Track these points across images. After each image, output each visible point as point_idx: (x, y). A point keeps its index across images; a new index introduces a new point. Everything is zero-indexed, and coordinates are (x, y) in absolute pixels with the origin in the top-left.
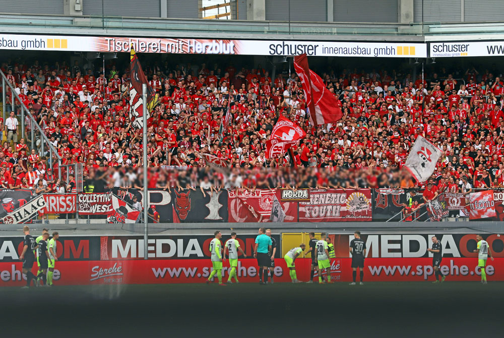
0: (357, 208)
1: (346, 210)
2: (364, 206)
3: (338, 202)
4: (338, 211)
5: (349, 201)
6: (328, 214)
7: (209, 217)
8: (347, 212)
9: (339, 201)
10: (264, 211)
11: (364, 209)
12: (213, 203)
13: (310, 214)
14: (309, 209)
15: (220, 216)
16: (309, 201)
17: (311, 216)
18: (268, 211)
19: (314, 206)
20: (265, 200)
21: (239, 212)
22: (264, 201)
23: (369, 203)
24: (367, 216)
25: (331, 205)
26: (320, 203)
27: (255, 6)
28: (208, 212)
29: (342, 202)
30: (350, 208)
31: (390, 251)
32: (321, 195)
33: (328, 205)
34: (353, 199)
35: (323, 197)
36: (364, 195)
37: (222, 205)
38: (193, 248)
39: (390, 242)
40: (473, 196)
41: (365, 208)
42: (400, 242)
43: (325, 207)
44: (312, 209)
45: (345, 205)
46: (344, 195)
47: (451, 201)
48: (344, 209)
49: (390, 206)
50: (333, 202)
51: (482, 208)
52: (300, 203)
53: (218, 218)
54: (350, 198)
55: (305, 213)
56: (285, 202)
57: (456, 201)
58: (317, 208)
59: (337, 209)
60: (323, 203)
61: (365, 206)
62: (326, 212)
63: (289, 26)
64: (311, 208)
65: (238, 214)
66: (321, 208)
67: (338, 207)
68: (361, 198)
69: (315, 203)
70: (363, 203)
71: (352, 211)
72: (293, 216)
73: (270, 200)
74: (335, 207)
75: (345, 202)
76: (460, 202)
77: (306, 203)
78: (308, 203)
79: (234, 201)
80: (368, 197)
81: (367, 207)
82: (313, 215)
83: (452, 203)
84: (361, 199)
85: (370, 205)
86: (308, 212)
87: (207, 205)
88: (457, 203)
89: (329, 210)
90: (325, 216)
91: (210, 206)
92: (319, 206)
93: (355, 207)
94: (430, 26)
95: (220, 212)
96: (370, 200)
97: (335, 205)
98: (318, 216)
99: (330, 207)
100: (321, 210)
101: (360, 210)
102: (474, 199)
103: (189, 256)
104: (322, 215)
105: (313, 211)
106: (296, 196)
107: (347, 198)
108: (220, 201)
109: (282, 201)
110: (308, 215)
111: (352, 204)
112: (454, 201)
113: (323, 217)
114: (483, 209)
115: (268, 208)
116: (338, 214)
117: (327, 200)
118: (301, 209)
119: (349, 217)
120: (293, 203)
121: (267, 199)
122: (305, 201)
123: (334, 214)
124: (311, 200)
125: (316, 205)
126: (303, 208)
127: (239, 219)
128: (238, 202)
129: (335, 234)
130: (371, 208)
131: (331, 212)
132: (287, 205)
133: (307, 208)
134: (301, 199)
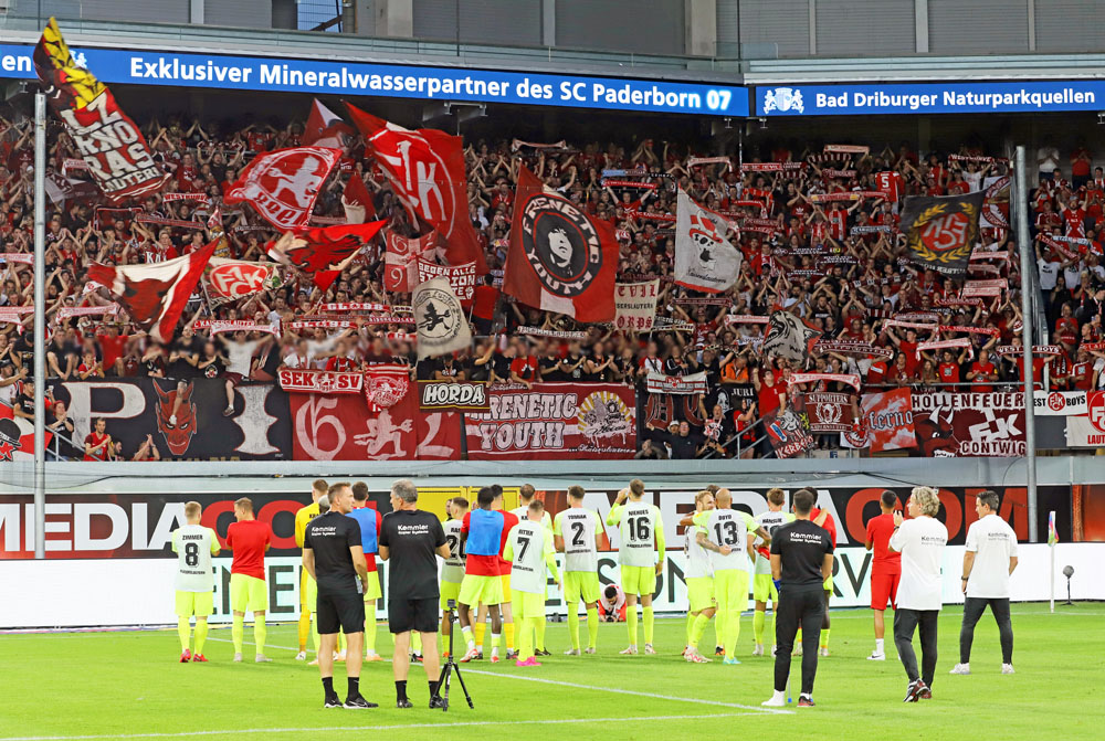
0: (604, 429)
1: (578, 433)
2: (617, 425)
3: (557, 414)
4: (558, 434)
5: (584, 412)
6: (536, 442)
7: (242, 449)
8: (581, 438)
9: (561, 411)
11: (618, 432)
12: (251, 414)
13: (493, 441)
14: (489, 431)
15: (271, 443)
16: (490, 411)
17: (495, 448)
19: (500, 422)
21: (318, 437)
23: (631, 417)
24: (625, 447)
25: (542, 420)
26: (515, 415)
27: (391, 14)
28: (239, 436)
29: (568, 415)
30: (588, 430)
32: (517, 398)
33: (533, 420)
34: (592, 408)
35: (522, 403)
36: (618, 398)
37: (275, 419)
40: (868, 402)
41: (620, 428)
43: (527, 426)
44: (497, 431)
45: (574, 421)
46: (572, 398)
47: (821, 412)
48: (572, 430)
50: (546, 414)
51: (886, 427)
52: (467, 415)
53: (268, 449)
54: (587, 405)
55: (480, 439)
56: (431, 412)
57: (832, 412)
58: (509, 428)
59: (555, 430)
60: (523, 416)
61: (621, 424)
62: (531, 438)
63: (458, 51)
64: (493, 427)
66: (519, 427)
67: (559, 426)
68: (610, 404)
69: (505, 416)
70: (616, 417)
71: (590, 436)
72: (450, 447)
74: (550, 426)
75: (575, 415)
76: (840, 414)
77: (481, 416)
78: (487, 416)
79: (303, 410)
80: (629, 405)
81: (625, 427)
82: (501, 444)
83: (823, 415)
84: (612, 408)
85: (634, 421)
86: (486, 437)
88: (834, 416)
89: (537, 434)
90: (529, 446)
91: (243, 421)
92: (513, 422)
93: (597, 426)
94: (752, 63)
95: (272, 434)
96: (633, 411)
97: (550, 420)
98: (513, 447)
99: (539, 427)
100: (519, 433)
101: (609, 434)
102: (868, 407)
103: (162, 547)
104: (521, 443)
105: (499, 435)
106: (457, 400)
107: (579, 405)
108: (269, 410)
109: (422, 411)
110: (486, 445)
111: (591, 418)
112: (827, 411)
113: (522, 448)
114: (887, 431)
116: (558, 443)
117: (532, 409)
118: (470, 430)
119: (584, 448)
120: (450, 414)
122: (478, 411)
123: (548, 442)
124: (493, 408)
125: (508, 422)
126: (476, 427)
127: (321, 452)
128: (314, 415)
129: (547, 492)
130: (635, 428)
131: (543, 437)
132: (434, 421)
133: (485, 428)
134: (468, 405)
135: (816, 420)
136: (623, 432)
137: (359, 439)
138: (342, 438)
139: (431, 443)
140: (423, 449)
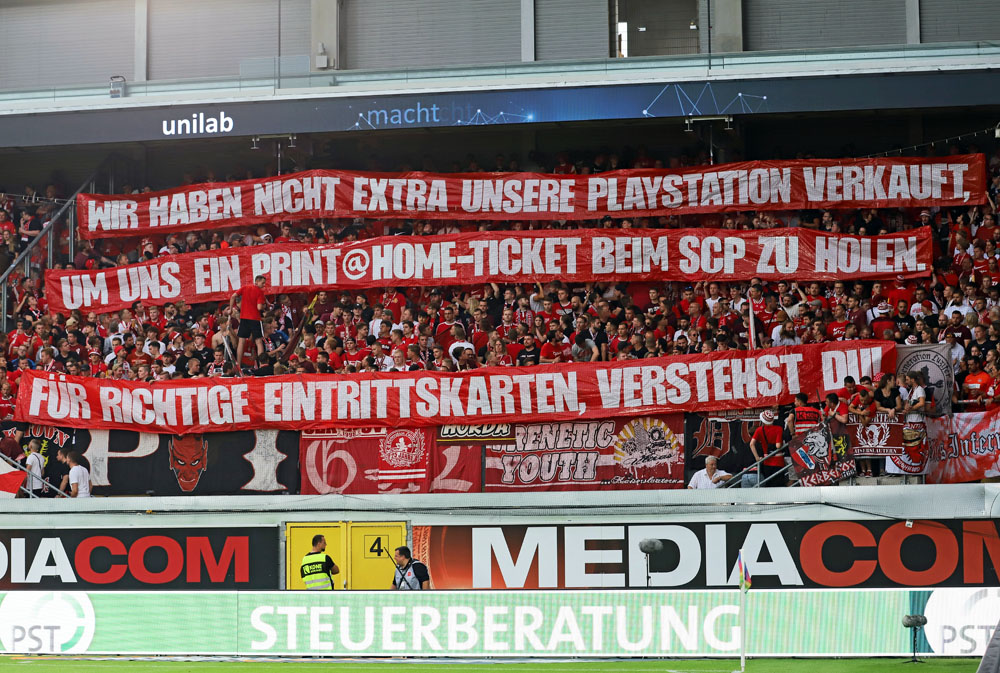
0: (645, 458)
1: (613, 463)
2: (662, 454)
3: (590, 444)
4: (591, 466)
5: (622, 440)
6: (565, 474)
7: (250, 486)
8: (617, 469)
9: (596, 440)
10: (392, 468)
11: (662, 461)
12: (262, 450)
13: (516, 474)
14: (512, 463)
15: (279, 481)
16: (514, 442)
17: (517, 481)
18: (402, 468)
19: (526, 454)
20: (396, 440)
21: (328, 472)
22: (394, 445)
23: (678, 444)
24: (671, 477)
25: (573, 450)
26: (542, 446)
28: (249, 472)
29: (603, 444)
30: (624, 459)
31: (592, 568)
32: (546, 429)
33: (564, 450)
34: (632, 436)
35: (551, 432)
36: (663, 424)
37: (285, 456)
38: (51, 562)
39: (591, 545)
40: (968, 421)
41: (665, 457)
42: (622, 545)
43: (555, 457)
44: (521, 463)
45: (610, 450)
46: (610, 427)
47: (863, 433)
48: (608, 460)
49: (734, 450)
50: (577, 444)
51: (987, 451)
52: (488, 447)
53: (275, 486)
54: (626, 433)
55: (500, 473)
56: (448, 445)
57: (877, 434)
58: (534, 459)
59: (587, 461)
60: (551, 446)
61: (666, 452)
62: (559, 470)
64: (517, 459)
65: (325, 476)
66: (546, 458)
67: (592, 456)
68: (654, 431)
69: (529, 447)
70: (661, 445)
71: (628, 466)
72: (468, 480)
73: (407, 441)
74: (582, 457)
75: (612, 444)
76: (887, 436)
77: (504, 448)
78: (511, 448)
79: (314, 446)
80: (676, 431)
81: (670, 456)
82: (525, 477)
83: (865, 437)
84: (656, 435)
85: (682, 449)
86: (509, 469)
87: (247, 456)
88: (880, 438)
89: (567, 465)
90: (556, 479)
91: (254, 457)
92: (540, 453)
93: (637, 455)
95: (281, 472)
96: (681, 438)
97: (582, 450)
98: (538, 480)
99: (568, 458)
100: (545, 464)
101: (652, 464)
102: (970, 427)
103: (38, 581)
104: (547, 476)
105: (523, 467)
106: (478, 432)
107: (617, 433)
108: (280, 447)
109: (439, 444)
110: (508, 477)
111: (630, 446)
112: (871, 433)
113: (549, 481)
114: (988, 455)
115: (402, 462)
116: (590, 474)
117: (562, 438)
118: (490, 463)
119: (620, 480)
120: (470, 447)
121: (402, 440)
122: (502, 443)
123: (579, 474)
124: (519, 439)
125: (532, 453)
126: (497, 460)
127: (328, 488)
128: (326, 449)
129: (433, 526)
130: (683, 456)
131: (573, 469)
132: (452, 455)
133: (507, 460)
134: (491, 437)
135: (856, 443)
136: (668, 461)
137: (371, 474)
138: (353, 472)
139: (449, 477)
140: (438, 483)
